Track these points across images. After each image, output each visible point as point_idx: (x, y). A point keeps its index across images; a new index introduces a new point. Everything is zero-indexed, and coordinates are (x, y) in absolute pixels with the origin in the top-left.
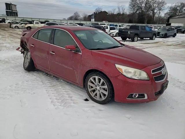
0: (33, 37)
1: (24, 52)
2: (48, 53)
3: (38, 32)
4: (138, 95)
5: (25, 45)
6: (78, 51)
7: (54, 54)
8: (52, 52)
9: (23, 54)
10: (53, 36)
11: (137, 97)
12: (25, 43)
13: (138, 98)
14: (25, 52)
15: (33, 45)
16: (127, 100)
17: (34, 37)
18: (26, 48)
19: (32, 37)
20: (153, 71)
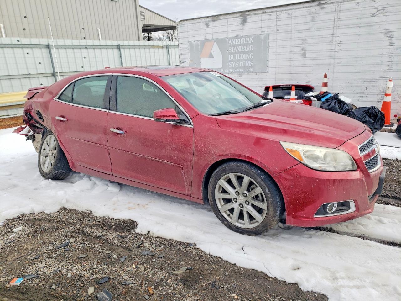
0: (58, 99)
1: (34, 137)
2: (106, 132)
3: (72, 86)
4: (336, 205)
5: (39, 120)
6: (184, 120)
7: (121, 134)
8: (117, 129)
9: (33, 141)
10: (113, 92)
11: (334, 209)
12: (39, 113)
13: (337, 211)
14: (39, 136)
15: (62, 117)
16: (316, 219)
17: (62, 97)
18: (42, 125)
19: (56, 99)
20: (362, 149)
